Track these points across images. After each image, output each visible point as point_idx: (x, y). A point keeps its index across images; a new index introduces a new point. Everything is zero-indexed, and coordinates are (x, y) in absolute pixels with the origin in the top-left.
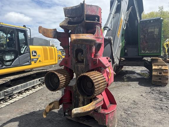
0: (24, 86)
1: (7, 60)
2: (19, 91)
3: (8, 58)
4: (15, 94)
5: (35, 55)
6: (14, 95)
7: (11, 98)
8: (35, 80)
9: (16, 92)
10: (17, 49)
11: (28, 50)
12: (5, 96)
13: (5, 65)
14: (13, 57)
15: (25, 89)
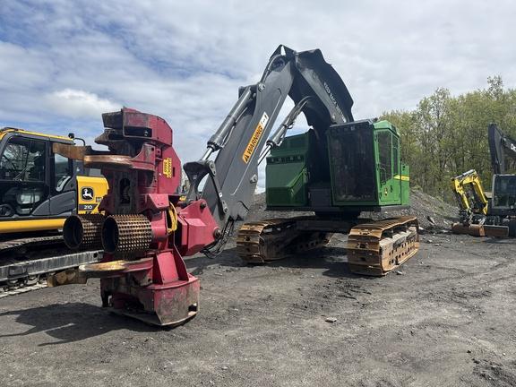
0: (55, 264)
1: (24, 203)
2: (43, 272)
3: (26, 199)
4: (33, 276)
5: (88, 198)
6: (29, 278)
7: (22, 285)
8: (84, 253)
9: (33, 273)
10: (47, 182)
11: (73, 186)
12: (10, 276)
13: (16, 213)
14: (37, 198)
15: (57, 269)
